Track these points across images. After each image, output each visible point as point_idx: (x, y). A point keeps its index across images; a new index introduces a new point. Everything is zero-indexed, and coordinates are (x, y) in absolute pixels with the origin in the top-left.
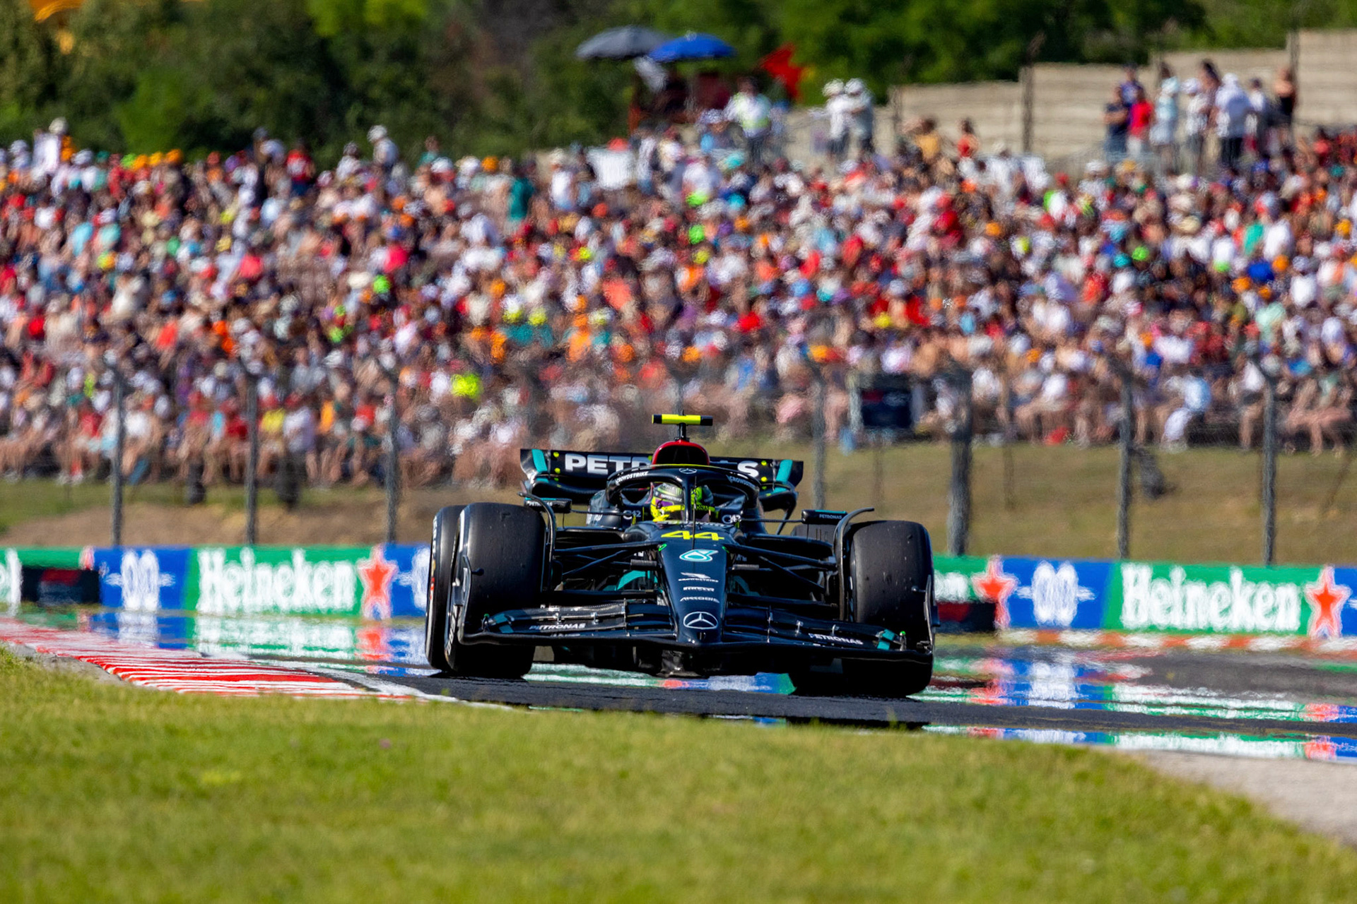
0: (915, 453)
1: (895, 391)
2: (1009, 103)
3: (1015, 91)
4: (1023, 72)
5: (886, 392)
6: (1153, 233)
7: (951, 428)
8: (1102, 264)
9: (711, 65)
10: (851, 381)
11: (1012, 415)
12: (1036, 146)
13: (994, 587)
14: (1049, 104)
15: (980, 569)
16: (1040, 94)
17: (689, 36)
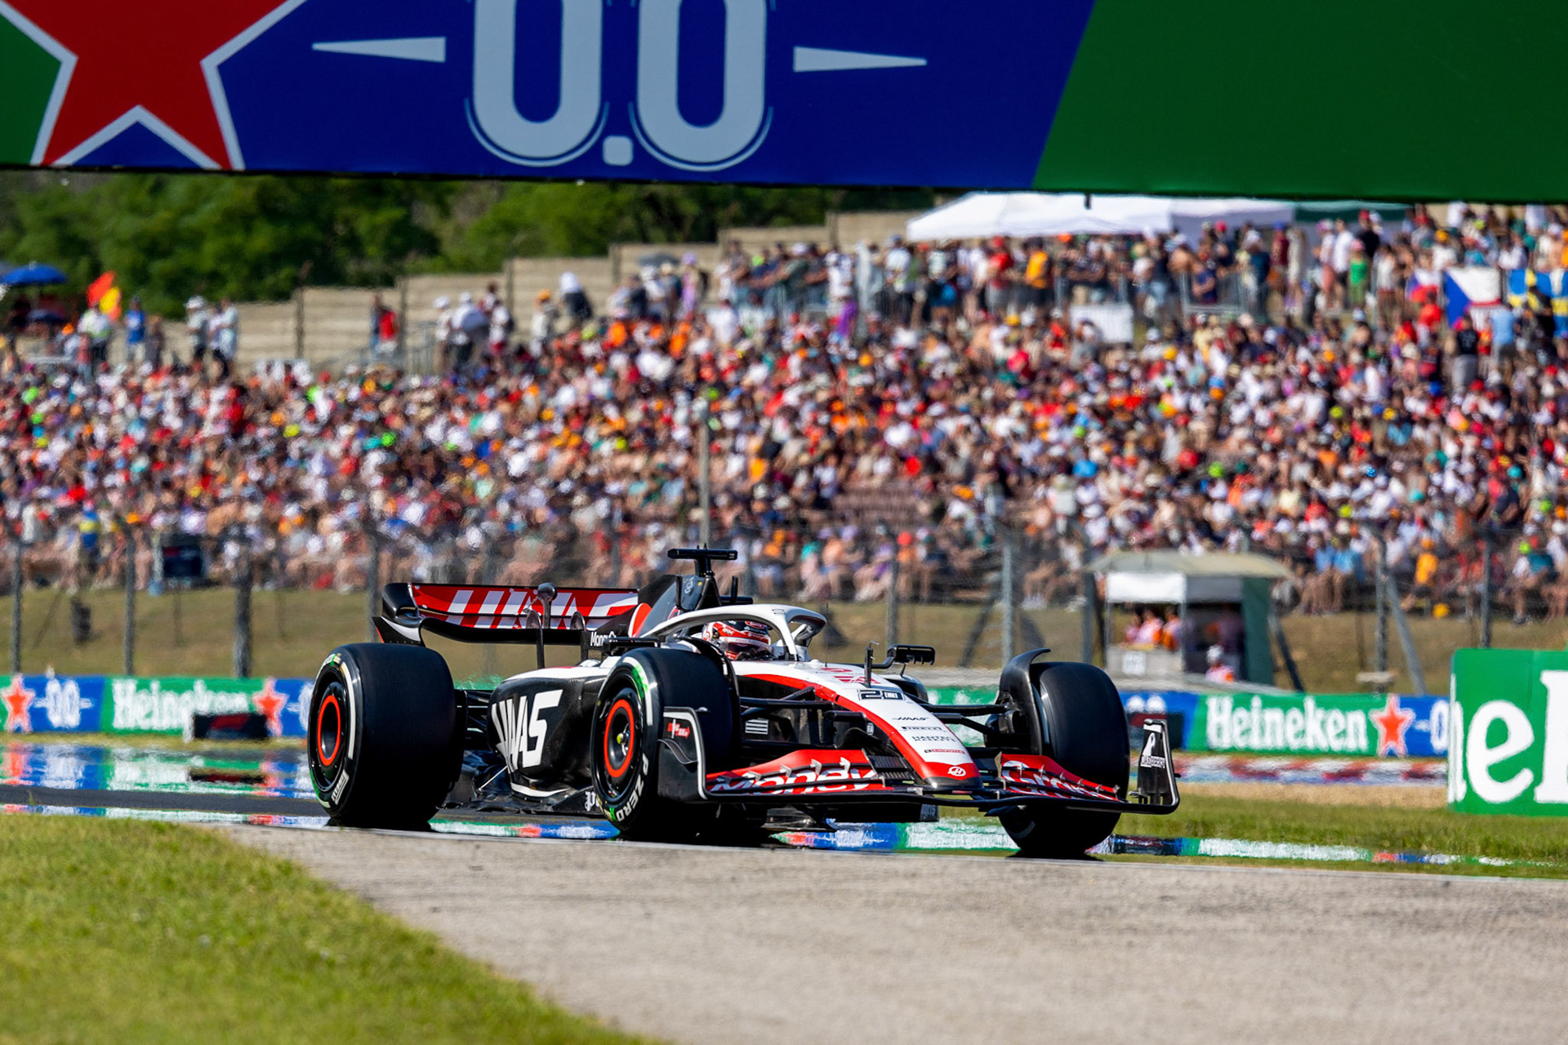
0: (205, 595)
1: (190, 548)
2: (285, 317)
3: (289, 308)
4: (297, 293)
5: (181, 548)
6: (397, 422)
7: (234, 576)
8: (356, 446)
9: (48, 289)
10: (155, 541)
11: (283, 566)
12: (306, 353)
13: (269, 703)
14: (316, 319)
15: (259, 688)
16: (308, 311)
17: (32, 266)
